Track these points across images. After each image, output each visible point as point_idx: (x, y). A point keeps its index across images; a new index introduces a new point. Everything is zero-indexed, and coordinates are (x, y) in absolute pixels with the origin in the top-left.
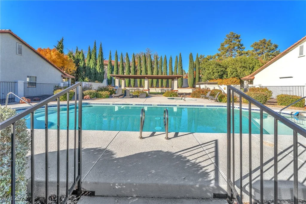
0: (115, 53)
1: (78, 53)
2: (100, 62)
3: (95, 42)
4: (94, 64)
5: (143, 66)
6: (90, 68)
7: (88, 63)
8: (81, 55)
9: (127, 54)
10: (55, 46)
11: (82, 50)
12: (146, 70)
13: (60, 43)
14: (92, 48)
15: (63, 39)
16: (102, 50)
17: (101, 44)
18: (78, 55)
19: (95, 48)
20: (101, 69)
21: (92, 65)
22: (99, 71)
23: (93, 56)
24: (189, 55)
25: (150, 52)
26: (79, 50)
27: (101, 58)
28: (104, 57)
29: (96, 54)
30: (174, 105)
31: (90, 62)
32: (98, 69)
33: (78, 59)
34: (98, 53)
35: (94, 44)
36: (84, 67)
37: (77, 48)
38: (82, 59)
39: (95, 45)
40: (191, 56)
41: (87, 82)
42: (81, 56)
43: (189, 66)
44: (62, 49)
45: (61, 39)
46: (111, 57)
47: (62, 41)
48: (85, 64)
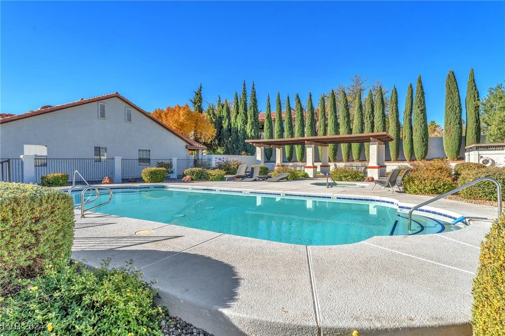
0: (276, 99)
1: (221, 106)
2: (251, 117)
3: (244, 83)
4: (243, 123)
5: (329, 117)
6: (238, 130)
7: (234, 121)
8: (225, 108)
9: (298, 96)
10: (191, 101)
11: (226, 100)
12: (337, 125)
13: (197, 94)
14: (240, 95)
15: (201, 88)
16: (255, 95)
17: (254, 85)
18: (220, 110)
19: (245, 94)
20: (253, 130)
21: (239, 124)
22: (250, 134)
23: (241, 110)
24: (446, 76)
25: (361, 82)
26: (223, 102)
27: (254, 109)
28: (259, 108)
29: (245, 104)
30: (276, 194)
31: (237, 120)
32: (248, 131)
33: (220, 117)
34: (249, 102)
35: (243, 87)
36: (230, 130)
37: (220, 98)
38: (225, 116)
39: (245, 88)
40: (453, 79)
41: (220, 154)
42: (224, 112)
43: (446, 106)
44: (199, 104)
45: (199, 87)
46: (269, 106)
47: (201, 90)
48: (230, 124)
